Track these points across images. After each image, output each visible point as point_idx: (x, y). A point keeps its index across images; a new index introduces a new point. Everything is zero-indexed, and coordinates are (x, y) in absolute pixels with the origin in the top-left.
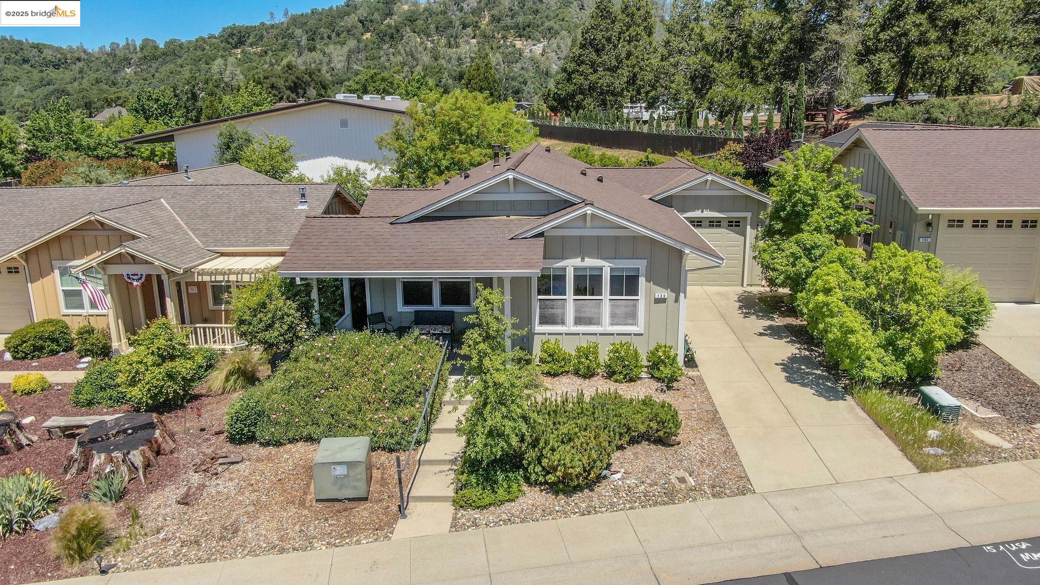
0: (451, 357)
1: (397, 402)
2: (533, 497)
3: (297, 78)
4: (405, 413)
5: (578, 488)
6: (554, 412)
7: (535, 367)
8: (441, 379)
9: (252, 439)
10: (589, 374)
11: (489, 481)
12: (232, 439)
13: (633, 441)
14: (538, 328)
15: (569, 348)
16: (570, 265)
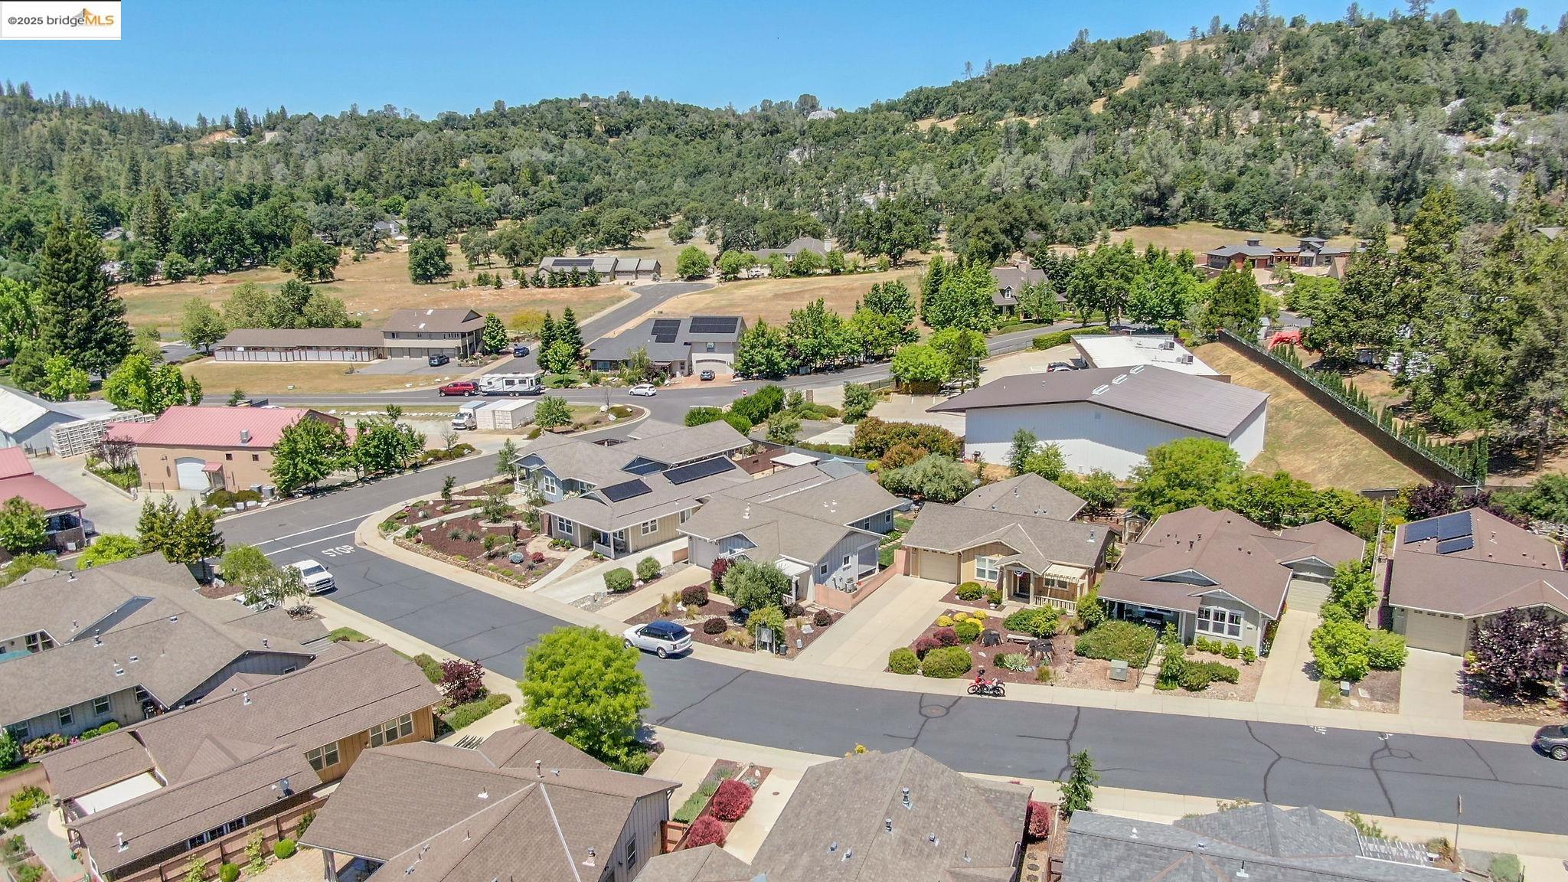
0: (1159, 636)
1: (1137, 651)
2: (1179, 689)
3: (1015, 219)
4: (1140, 656)
5: (1195, 690)
6: (1191, 664)
7: (1194, 647)
8: (1155, 645)
9: (1084, 655)
10: (1216, 653)
11: (1166, 682)
12: (1076, 653)
13: (1220, 680)
14: (1197, 630)
15: (1209, 641)
16: (1213, 609)
